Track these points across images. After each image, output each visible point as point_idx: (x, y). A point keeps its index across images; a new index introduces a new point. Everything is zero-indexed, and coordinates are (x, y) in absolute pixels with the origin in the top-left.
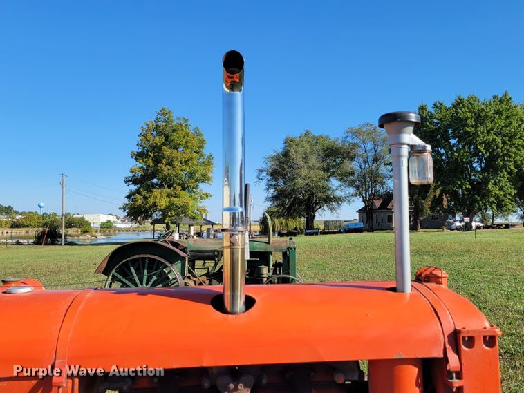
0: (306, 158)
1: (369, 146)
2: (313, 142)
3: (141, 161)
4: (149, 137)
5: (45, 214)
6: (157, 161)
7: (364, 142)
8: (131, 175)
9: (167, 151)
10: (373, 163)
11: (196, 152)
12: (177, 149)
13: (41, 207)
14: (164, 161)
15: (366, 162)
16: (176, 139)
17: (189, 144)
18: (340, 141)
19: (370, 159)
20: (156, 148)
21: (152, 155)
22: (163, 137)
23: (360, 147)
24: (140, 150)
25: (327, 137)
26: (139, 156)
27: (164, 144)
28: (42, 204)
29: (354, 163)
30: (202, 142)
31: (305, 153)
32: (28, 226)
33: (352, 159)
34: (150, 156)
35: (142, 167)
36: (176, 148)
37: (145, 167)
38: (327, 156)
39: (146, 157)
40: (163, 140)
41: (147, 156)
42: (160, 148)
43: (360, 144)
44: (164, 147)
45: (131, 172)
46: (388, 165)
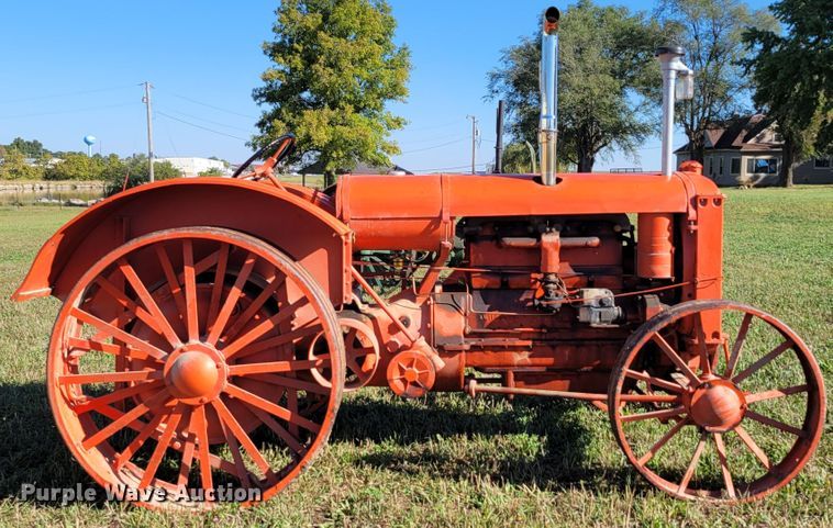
0: (580, 51)
1: (705, 27)
2: (594, 20)
3: (281, 60)
4: (297, 15)
5: (97, 155)
6: (310, 59)
7: (694, 19)
8: (264, 85)
9: (327, 41)
10: (710, 60)
11: (379, 42)
12: (345, 37)
13: (88, 143)
14: (322, 59)
15: (695, 58)
16: (343, 17)
17: (367, 28)
18: (647, 18)
19: (705, 53)
20: (307, 36)
21: (300, 48)
22: (319, 16)
23: (686, 28)
24: (279, 40)
25: (623, 10)
26: (276, 51)
27: (321, 28)
28: (90, 139)
30: (390, 24)
31: (579, 42)
32: (73, 177)
34: (297, 51)
35: (283, 71)
36: (343, 34)
37: (287, 70)
38: (621, 47)
39: (290, 53)
40: (320, 21)
41: (292, 51)
42: (314, 35)
43: (686, 24)
44: (322, 34)
45: (265, 80)
46: (739, 63)
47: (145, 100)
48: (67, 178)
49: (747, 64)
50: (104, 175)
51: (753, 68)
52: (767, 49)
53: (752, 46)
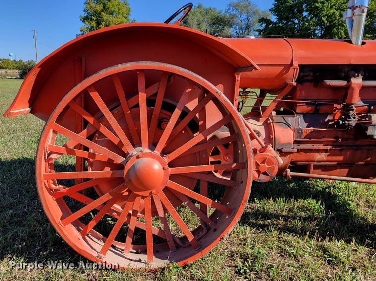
0: (199, 24)
1: (244, 17)
2: (204, 12)
3: (87, 23)
4: (93, 5)
5: (14, 61)
6: (98, 24)
7: (241, 14)
8: (81, 33)
9: (105, 16)
10: (246, 29)
11: (125, 17)
12: (112, 15)
13: (11, 56)
14: (103, 23)
15: (241, 29)
16: (111, 7)
17: (120, 11)
18: (223, 13)
19: (244, 27)
20: (97, 14)
21: (95, 19)
22: (101, 5)
23: (237, 17)
24: (86, 15)
25: (214, 9)
26: (85, 19)
27: (102, 11)
28: (12, 54)
29: (232, 29)
30: (129, 10)
31: (199, 21)
32: (6, 68)
33: (231, 26)
34: (93, 20)
35: (88, 28)
36: (111, 14)
37: (90, 27)
38: (214, 24)
39: (91, 21)
40: (102, 8)
41: (92, 19)
42: (100, 14)
43: (238, 15)
44: (103, 13)
45: (81, 31)
46: (257, 31)
47: (34, 37)
48: (4, 69)
49: (260, 31)
50: (18, 68)
51: (262, 33)
52: (267, 26)
53: (262, 25)
